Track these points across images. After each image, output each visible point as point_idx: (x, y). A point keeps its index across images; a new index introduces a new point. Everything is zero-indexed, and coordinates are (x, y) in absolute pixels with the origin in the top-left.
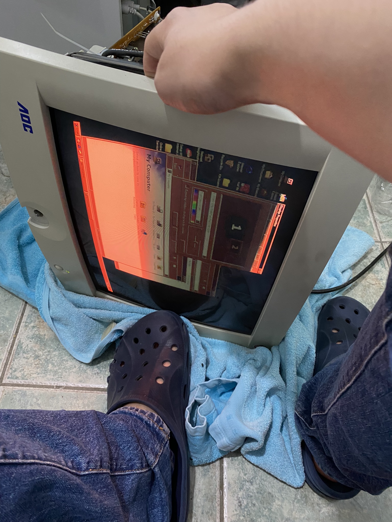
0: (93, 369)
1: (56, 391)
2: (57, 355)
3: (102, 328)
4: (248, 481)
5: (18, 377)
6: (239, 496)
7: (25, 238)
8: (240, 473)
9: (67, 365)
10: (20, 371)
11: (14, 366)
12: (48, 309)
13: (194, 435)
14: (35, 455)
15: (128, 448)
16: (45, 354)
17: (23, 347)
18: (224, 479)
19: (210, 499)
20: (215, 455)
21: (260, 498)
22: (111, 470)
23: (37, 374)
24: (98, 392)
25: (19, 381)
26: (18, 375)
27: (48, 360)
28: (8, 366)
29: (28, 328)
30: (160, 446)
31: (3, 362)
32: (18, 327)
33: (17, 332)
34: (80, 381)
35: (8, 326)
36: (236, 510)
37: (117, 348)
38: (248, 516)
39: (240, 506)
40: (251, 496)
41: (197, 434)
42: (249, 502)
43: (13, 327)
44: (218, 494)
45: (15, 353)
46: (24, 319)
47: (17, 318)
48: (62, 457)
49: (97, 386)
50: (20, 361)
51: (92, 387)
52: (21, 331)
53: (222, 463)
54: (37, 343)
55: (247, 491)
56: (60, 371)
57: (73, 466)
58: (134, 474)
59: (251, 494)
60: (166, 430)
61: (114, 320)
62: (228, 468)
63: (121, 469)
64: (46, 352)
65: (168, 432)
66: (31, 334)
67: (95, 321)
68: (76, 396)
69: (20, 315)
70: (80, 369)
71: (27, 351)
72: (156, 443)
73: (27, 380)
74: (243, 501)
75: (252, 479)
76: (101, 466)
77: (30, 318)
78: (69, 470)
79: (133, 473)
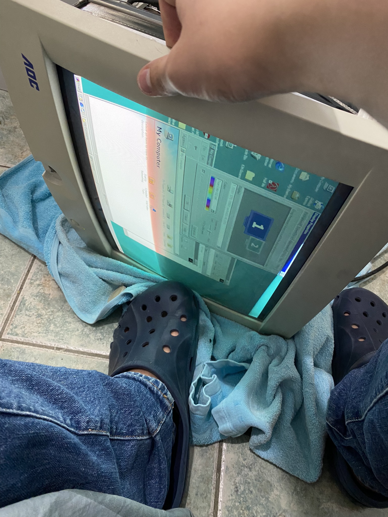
0: (96, 334)
1: (56, 352)
2: (60, 316)
3: (110, 291)
4: (246, 467)
5: (18, 334)
6: (237, 481)
7: (39, 193)
8: (239, 457)
9: (69, 327)
10: (21, 328)
11: (15, 322)
12: (56, 264)
13: (194, 413)
14: (31, 407)
15: (129, 413)
16: (48, 314)
17: (27, 305)
18: (222, 462)
19: (205, 481)
20: (214, 438)
21: (258, 485)
22: (111, 433)
23: (38, 333)
24: (99, 358)
25: (19, 339)
26: (18, 332)
27: (51, 320)
28: (9, 322)
29: (33, 286)
30: (163, 415)
31: (4, 317)
32: (23, 283)
33: (21, 288)
34: (82, 346)
35: (12, 281)
36: (232, 495)
37: (123, 314)
38: (244, 503)
39: (237, 491)
40: (249, 483)
41: (197, 412)
42: (246, 488)
43: (17, 283)
44: (214, 476)
45: (17, 308)
46: (30, 276)
47: (23, 274)
48: (60, 414)
49: (98, 352)
50: (22, 318)
51: (93, 352)
52: (26, 288)
53: (221, 446)
54: (40, 302)
55: (245, 476)
56: (62, 332)
57: (72, 424)
58: (133, 440)
59: (249, 480)
60: (170, 398)
61: (125, 284)
62: (227, 451)
63: (121, 433)
64: (49, 312)
65: (172, 401)
66: (35, 291)
67: (104, 283)
68: (76, 360)
69: (26, 272)
70: (82, 333)
71: (30, 309)
72: (159, 411)
73: (27, 337)
74: (240, 487)
75: (251, 465)
76: (101, 428)
77: (36, 275)
78: (67, 427)
79: (133, 438)
